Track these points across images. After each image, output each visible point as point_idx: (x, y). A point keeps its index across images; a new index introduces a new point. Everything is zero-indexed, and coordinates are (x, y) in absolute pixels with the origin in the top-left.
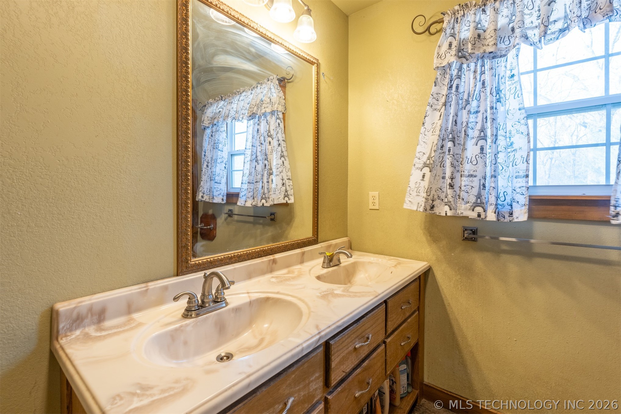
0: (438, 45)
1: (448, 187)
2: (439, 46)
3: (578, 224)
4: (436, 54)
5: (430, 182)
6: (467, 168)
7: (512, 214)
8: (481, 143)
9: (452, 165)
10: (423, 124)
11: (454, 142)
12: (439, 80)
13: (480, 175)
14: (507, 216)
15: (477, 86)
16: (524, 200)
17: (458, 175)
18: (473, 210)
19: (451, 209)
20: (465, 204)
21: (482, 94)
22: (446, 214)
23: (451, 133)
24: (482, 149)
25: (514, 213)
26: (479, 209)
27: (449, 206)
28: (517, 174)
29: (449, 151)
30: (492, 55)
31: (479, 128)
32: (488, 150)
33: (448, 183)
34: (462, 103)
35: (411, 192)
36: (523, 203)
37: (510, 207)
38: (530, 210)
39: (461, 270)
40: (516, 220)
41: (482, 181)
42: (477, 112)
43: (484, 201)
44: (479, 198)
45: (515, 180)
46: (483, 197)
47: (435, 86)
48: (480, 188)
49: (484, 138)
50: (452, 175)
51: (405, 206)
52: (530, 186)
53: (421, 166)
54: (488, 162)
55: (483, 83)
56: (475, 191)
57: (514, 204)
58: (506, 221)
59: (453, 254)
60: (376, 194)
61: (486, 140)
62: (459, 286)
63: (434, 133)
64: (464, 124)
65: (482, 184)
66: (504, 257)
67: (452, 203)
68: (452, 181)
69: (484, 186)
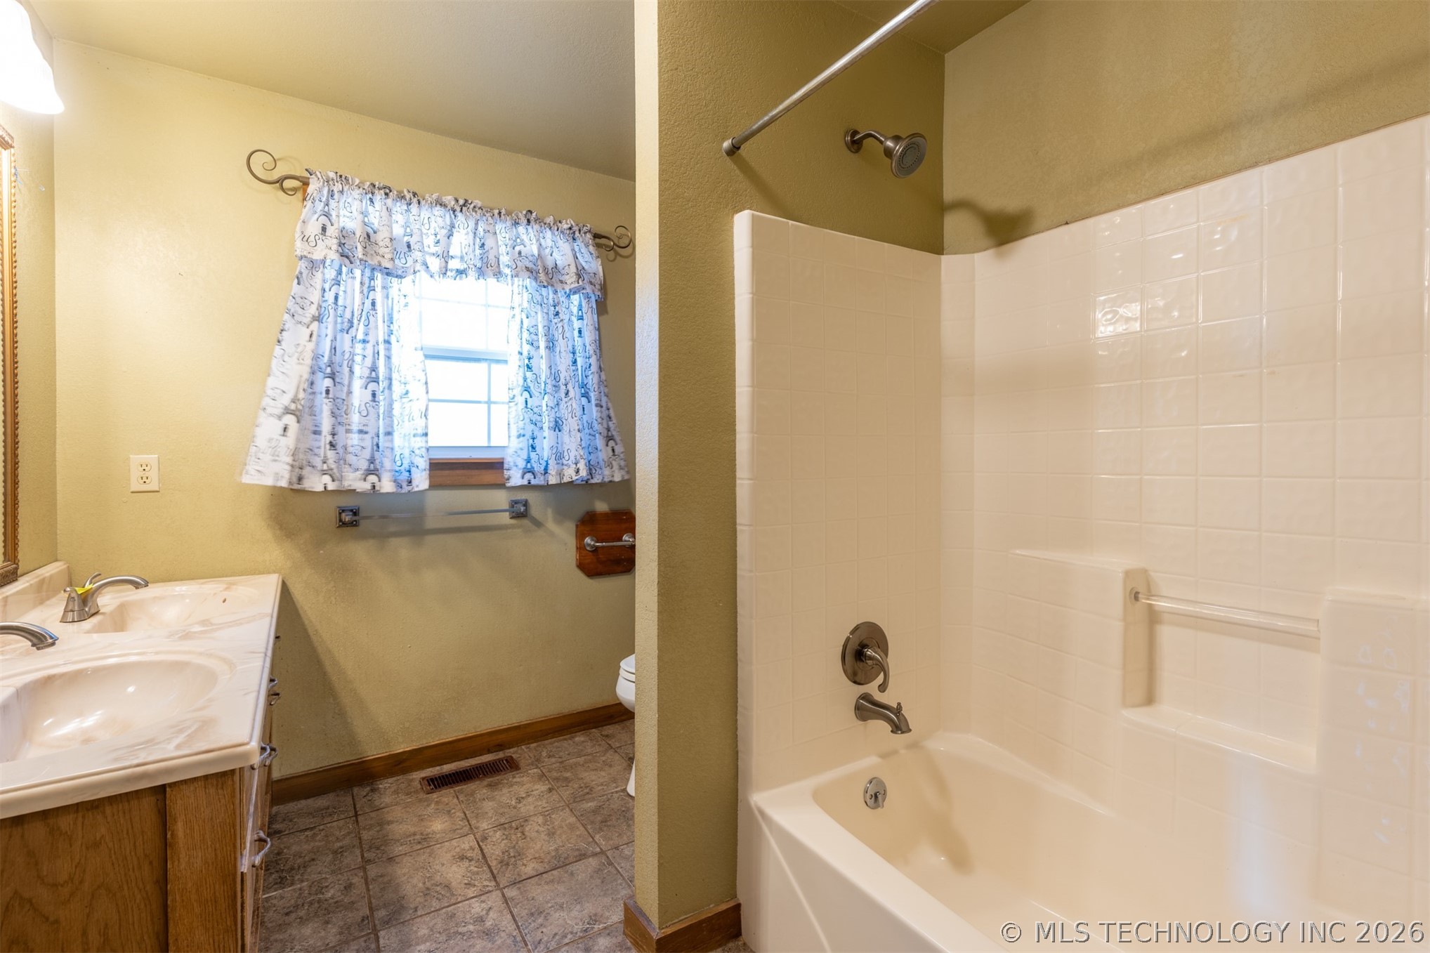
0: (302, 217)
1: (328, 447)
2: (304, 222)
3: (475, 489)
4: (298, 235)
5: (298, 440)
6: (355, 419)
7: (410, 482)
8: (372, 386)
9: (333, 414)
10: (279, 342)
11: (333, 379)
12: (304, 275)
13: (372, 431)
14: (404, 484)
15: (365, 305)
16: (424, 464)
17: (341, 430)
18: (365, 480)
19: (333, 481)
20: (353, 472)
21: (371, 318)
22: (325, 488)
23: (329, 366)
24: (374, 395)
25: (413, 481)
26: (373, 478)
27: (331, 475)
28: (415, 432)
29: (327, 392)
30: (386, 270)
31: (370, 366)
32: (380, 397)
33: (328, 442)
34: (343, 323)
35: (261, 455)
36: (423, 467)
37: (407, 474)
38: (431, 477)
39: (335, 573)
40: (416, 489)
41: (376, 439)
42: (364, 341)
43: (378, 467)
44: (372, 463)
45: (413, 439)
46: (377, 462)
47: (299, 284)
48: (373, 449)
49: (376, 380)
50: (334, 428)
51: (246, 479)
52: (430, 447)
53: (279, 411)
54: (381, 411)
55: (373, 304)
56: (367, 454)
57: (413, 470)
58: (403, 491)
59: (321, 552)
60: (152, 458)
61: (378, 383)
62: (333, 599)
63: (302, 361)
64: (347, 356)
65: (375, 443)
66: (395, 541)
67: (335, 471)
68: (333, 438)
69: (378, 446)
